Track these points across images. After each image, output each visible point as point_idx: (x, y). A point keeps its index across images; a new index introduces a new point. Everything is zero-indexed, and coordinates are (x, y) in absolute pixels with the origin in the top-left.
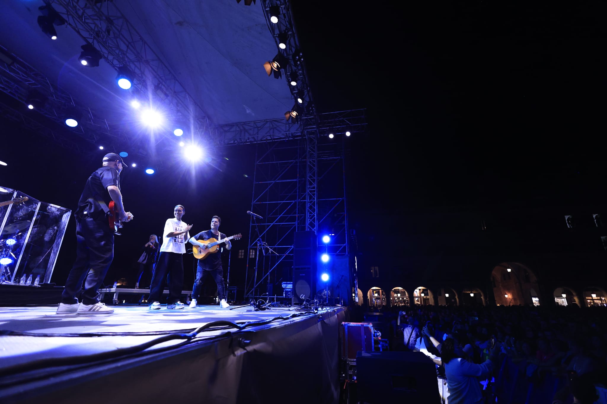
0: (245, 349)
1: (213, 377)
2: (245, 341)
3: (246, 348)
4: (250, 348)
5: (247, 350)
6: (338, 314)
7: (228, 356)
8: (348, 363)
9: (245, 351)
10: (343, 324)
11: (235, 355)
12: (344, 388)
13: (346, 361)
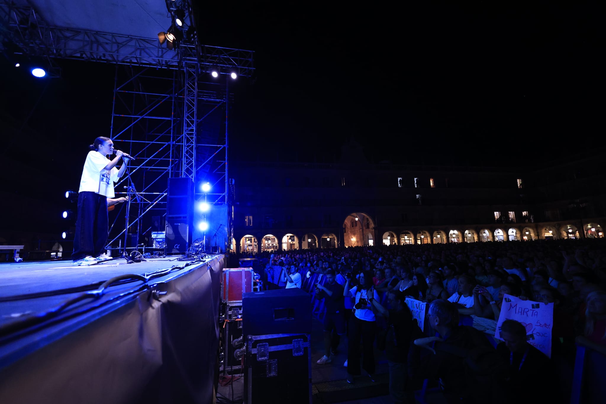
0: (160, 301)
1: (141, 332)
2: (161, 293)
3: (160, 299)
4: (164, 299)
5: (162, 302)
6: (220, 261)
7: (147, 309)
8: (229, 305)
9: (160, 303)
10: (224, 271)
11: (153, 308)
12: (224, 327)
13: (226, 304)
